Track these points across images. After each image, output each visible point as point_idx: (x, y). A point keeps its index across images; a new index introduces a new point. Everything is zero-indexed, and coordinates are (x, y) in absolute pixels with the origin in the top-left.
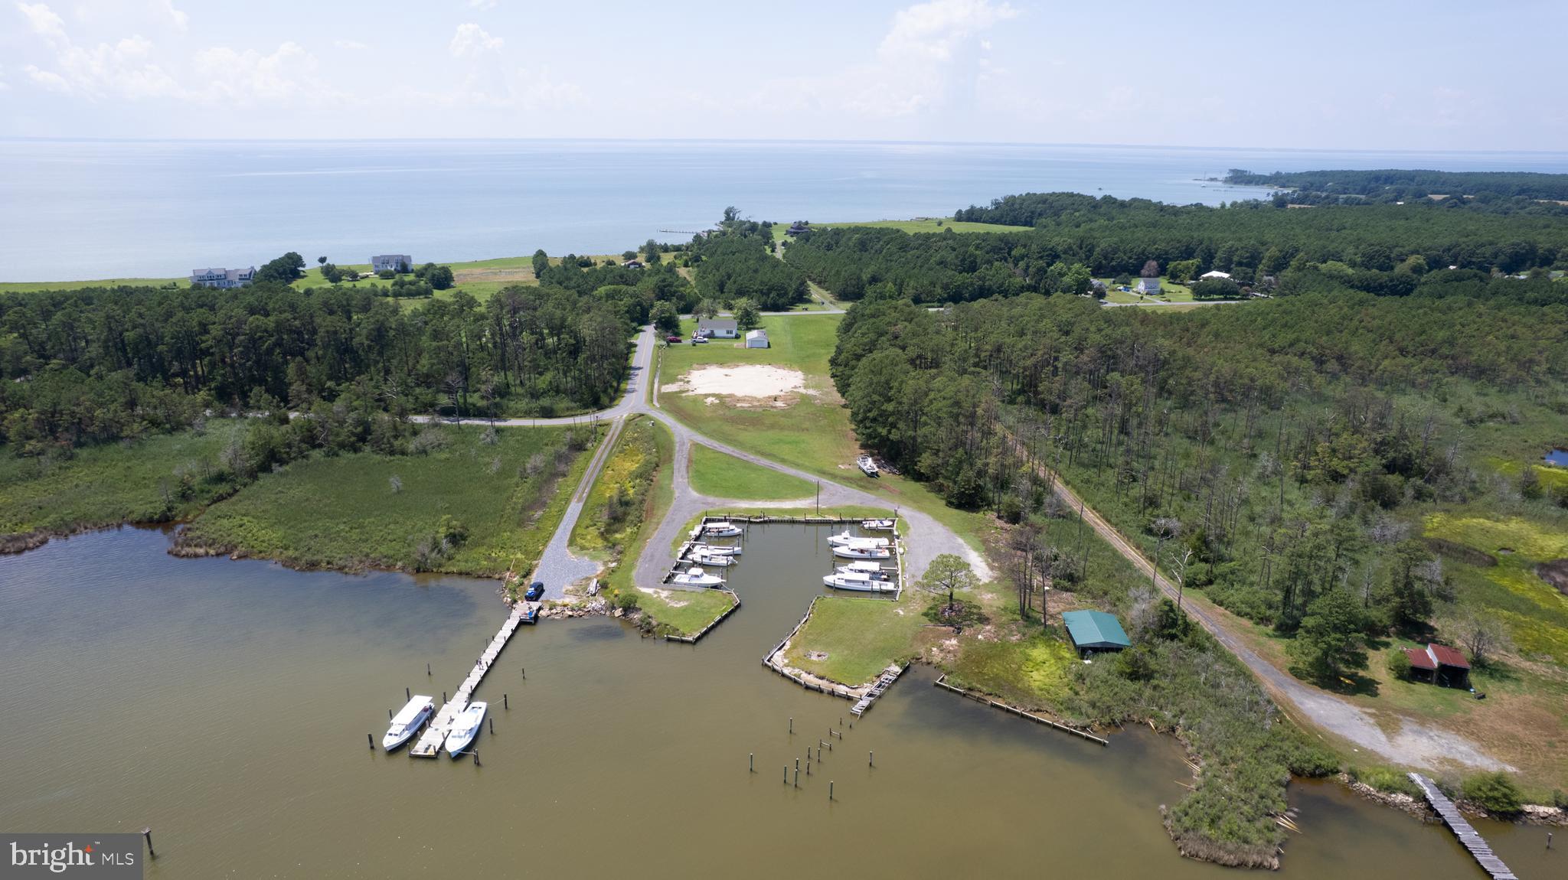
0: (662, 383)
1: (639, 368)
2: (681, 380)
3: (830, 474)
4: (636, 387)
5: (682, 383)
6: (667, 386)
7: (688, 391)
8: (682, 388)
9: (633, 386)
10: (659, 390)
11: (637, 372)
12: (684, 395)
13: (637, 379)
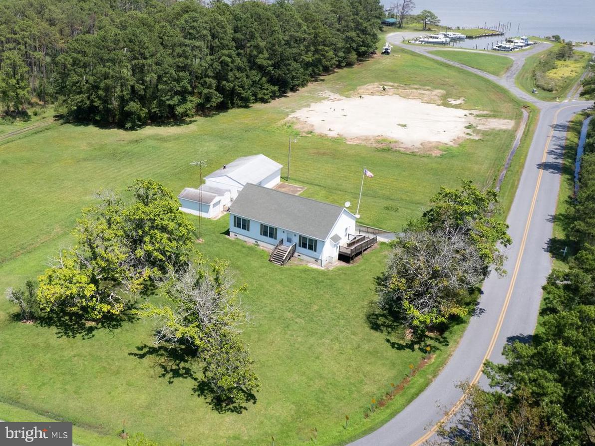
0: (511, 134)
1: (545, 166)
2: (478, 132)
3: (406, 52)
4: (553, 132)
5: (480, 127)
6: (504, 127)
7: (478, 116)
8: (483, 120)
9: (558, 134)
10: (517, 125)
11: (551, 159)
12: (485, 112)
13: (550, 145)
